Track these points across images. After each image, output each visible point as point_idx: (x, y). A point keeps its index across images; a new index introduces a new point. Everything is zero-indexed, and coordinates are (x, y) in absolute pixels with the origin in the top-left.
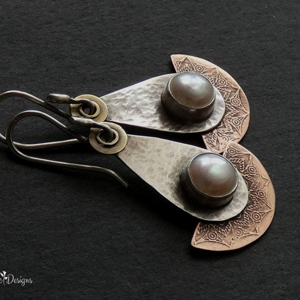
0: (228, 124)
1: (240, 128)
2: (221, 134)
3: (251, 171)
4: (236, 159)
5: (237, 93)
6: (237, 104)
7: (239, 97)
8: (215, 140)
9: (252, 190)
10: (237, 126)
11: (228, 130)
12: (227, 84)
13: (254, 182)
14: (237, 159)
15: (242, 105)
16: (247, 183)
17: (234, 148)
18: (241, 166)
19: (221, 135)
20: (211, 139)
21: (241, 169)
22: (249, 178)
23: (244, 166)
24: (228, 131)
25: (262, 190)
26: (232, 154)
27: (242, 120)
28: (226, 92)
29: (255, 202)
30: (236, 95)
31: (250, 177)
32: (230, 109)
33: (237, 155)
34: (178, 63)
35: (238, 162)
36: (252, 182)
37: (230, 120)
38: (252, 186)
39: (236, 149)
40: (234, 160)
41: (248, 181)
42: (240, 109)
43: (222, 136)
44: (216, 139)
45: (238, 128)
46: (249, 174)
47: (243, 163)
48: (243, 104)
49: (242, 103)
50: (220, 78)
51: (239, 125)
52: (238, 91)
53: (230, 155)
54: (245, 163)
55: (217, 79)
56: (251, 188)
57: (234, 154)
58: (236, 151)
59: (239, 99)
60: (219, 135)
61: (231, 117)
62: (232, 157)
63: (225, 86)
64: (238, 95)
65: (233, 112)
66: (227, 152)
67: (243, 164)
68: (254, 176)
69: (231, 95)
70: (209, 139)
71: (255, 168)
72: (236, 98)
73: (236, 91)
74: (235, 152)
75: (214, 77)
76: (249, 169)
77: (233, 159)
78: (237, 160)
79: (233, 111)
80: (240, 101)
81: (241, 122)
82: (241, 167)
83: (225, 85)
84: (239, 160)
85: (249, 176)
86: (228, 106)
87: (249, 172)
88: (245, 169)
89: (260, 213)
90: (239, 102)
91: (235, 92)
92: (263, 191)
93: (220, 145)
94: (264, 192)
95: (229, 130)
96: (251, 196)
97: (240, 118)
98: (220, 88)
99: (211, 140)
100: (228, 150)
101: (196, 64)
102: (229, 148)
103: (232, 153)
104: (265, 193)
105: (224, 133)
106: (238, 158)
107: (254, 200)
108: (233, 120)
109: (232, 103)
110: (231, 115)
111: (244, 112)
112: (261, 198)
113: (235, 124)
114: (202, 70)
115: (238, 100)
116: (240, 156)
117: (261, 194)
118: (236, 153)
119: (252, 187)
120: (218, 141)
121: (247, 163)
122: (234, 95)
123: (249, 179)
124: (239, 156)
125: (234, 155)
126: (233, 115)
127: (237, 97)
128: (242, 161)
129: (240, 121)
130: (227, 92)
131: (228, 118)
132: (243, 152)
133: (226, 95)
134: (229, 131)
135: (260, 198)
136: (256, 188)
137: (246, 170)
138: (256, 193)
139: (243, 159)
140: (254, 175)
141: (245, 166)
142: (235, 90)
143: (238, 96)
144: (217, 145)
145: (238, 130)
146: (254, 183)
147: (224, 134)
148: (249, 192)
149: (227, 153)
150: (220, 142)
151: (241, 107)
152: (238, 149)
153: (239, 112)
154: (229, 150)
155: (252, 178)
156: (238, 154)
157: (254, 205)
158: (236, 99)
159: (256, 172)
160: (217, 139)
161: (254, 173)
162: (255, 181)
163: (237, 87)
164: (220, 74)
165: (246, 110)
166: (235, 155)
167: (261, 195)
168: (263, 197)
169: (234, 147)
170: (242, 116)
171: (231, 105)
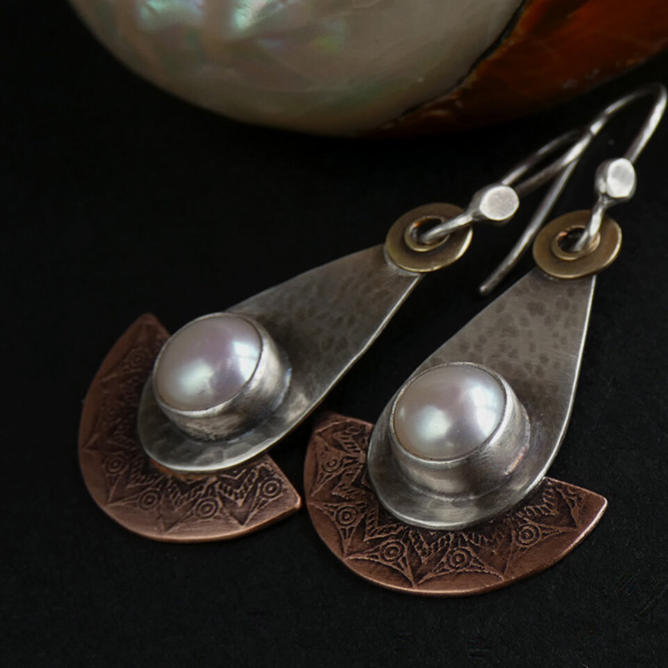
0: (356, 495)
1: (329, 512)
2: (346, 465)
3: (207, 505)
4: (251, 487)
5: (408, 573)
6: (384, 552)
7: (395, 567)
8: (346, 443)
9: (169, 484)
10: (338, 512)
11: (343, 485)
12: (446, 567)
13: (182, 497)
14: (249, 490)
15: (373, 561)
16: (189, 483)
17: (276, 498)
18: (229, 488)
19: (346, 461)
20: (354, 437)
21: (224, 485)
22: (195, 491)
23: (227, 495)
24: (340, 484)
25: (157, 506)
26: (266, 485)
27: (341, 533)
28: (430, 549)
29: (143, 477)
30: (406, 566)
31: (196, 497)
32: (384, 529)
33: (258, 494)
34: (574, 499)
35: (242, 488)
36: (182, 494)
37: (362, 507)
38: (177, 489)
39: (271, 500)
40: (250, 481)
41: (192, 486)
42: (367, 549)
43: (342, 461)
44: (345, 447)
45: (331, 510)
46: (203, 497)
47: (232, 498)
48: (373, 565)
49: (379, 563)
50: (471, 563)
51: (337, 516)
52: (411, 578)
53: (266, 478)
54: (231, 501)
55: (473, 555)
56: (175, 485)
57: (264, 489)
58: (268, 497)
59: (390, 564)
60: (348, 458)
61: (366, 515)
62: (260, 482)
63: (444, 560)
64: (403, 569)
65: (373, 528)
66: (276, 476)
67: (230, 495)
68: (193, 505)
69: (414, 555)
70: (356, 433)
71: (207, 517)
72: (400, 560)
73: (413, 574)
74: (265, 493)
75: (482, 551)
76: (212, 503)
77: (254, 480)
78: (246, 489)
79: (376, 531)
80: (385, 563)
81: (340, 527)
82: (226, 487)
83: (448, 560)
84: (244, 491)
85: (200, 494)
86: (395, 529)
87: (207, 500)
88: (217, 494)
89: (118, 476)
90: (386, 560)
91: (414, 570)
92: (153, 507)
93: (326, 444)
94: (149, 509)
95: (343, 488)
96: (158, 477)
97: (350, 533)
98: (448, 544)
99: (350, 436)
100: (279, 481)
101: (544, 535)
102: (284, 487)
103: (267, 488)
104: (146, 509)
105: (344, 472)
106: (250, 492)
107: (148, 479)
108: (357, 513)
109: (393, 540)
110: (370, 518)
111: (355, 550)
112: (143, 496)
113: (346, 510)
114: (520, 538)
115: (390, 561)
116: (250, 500)
117: (149, 500)
118: (262, 494)
119: (175, 488)
120: (339, 446)
121: (227, 505)
122: (408, 562)
123: (193, 490)
124: (253, 499)
125: (262, 487)
126: (368, 522)
127: (399, 565)
128: (237, 498)
129: (343, 525)
130: (427, 552)
131: (368, 505)
132: (256, 511)
133: (422, 543)
134: (340, 487)
135: (144, 492)
136: (167, 496)
137: (215, 496)
138: (158, 490)
139: (240, 502)
140: (194, 508)
141: (225, 497)
142: (419, 571)
143: (400, 570)
144: (332, 438)
145: (326, 506)
146: (179, 498)
147: (343, 469)
148: (169, 476)
149: (273, 475)
150: (333, 449)
151: (372, 552)
152: (269, 504)
153: (365, 540)
154: (278, 485)
155: (192, 499)
156: (258, 497)
157: (139, 472)
158: (398, 558)
159: (198, 515)
160: (343, 449)
161: (197, 509)
162: (181, 503)
163: (423, 583)
164: (479, 571)
165: (357, 560)
166: (258, 491)
167: (148, 497)
168: (141, 499)
169: (277, 500)
170: (350, 539)
171: (391, 535)
